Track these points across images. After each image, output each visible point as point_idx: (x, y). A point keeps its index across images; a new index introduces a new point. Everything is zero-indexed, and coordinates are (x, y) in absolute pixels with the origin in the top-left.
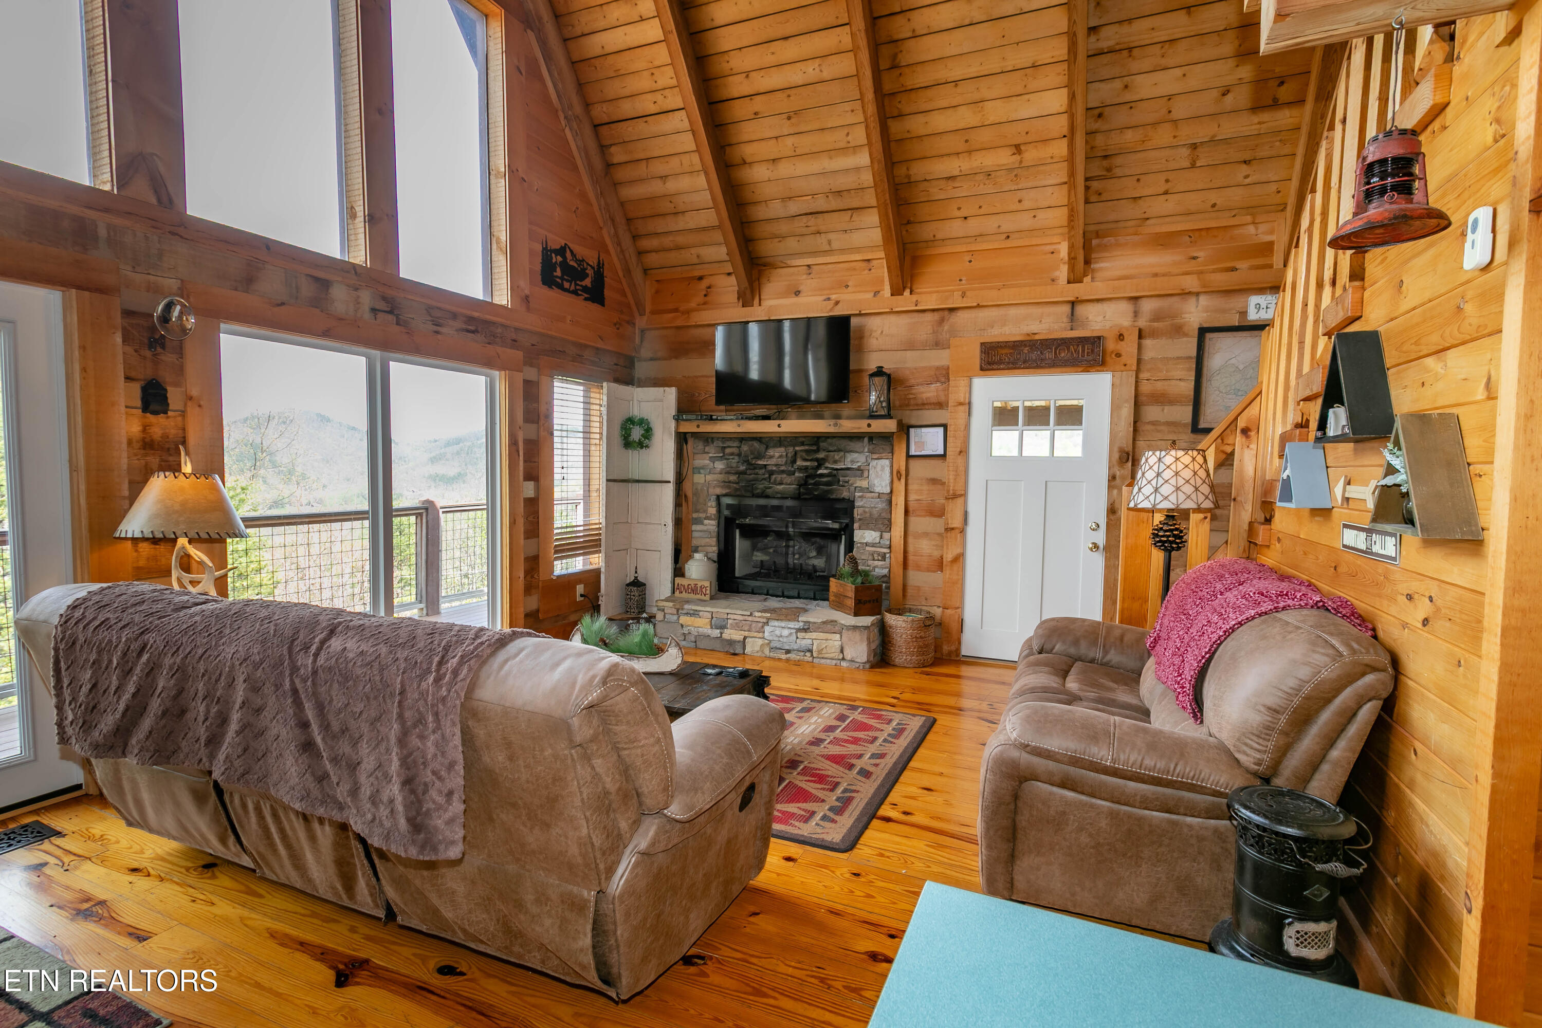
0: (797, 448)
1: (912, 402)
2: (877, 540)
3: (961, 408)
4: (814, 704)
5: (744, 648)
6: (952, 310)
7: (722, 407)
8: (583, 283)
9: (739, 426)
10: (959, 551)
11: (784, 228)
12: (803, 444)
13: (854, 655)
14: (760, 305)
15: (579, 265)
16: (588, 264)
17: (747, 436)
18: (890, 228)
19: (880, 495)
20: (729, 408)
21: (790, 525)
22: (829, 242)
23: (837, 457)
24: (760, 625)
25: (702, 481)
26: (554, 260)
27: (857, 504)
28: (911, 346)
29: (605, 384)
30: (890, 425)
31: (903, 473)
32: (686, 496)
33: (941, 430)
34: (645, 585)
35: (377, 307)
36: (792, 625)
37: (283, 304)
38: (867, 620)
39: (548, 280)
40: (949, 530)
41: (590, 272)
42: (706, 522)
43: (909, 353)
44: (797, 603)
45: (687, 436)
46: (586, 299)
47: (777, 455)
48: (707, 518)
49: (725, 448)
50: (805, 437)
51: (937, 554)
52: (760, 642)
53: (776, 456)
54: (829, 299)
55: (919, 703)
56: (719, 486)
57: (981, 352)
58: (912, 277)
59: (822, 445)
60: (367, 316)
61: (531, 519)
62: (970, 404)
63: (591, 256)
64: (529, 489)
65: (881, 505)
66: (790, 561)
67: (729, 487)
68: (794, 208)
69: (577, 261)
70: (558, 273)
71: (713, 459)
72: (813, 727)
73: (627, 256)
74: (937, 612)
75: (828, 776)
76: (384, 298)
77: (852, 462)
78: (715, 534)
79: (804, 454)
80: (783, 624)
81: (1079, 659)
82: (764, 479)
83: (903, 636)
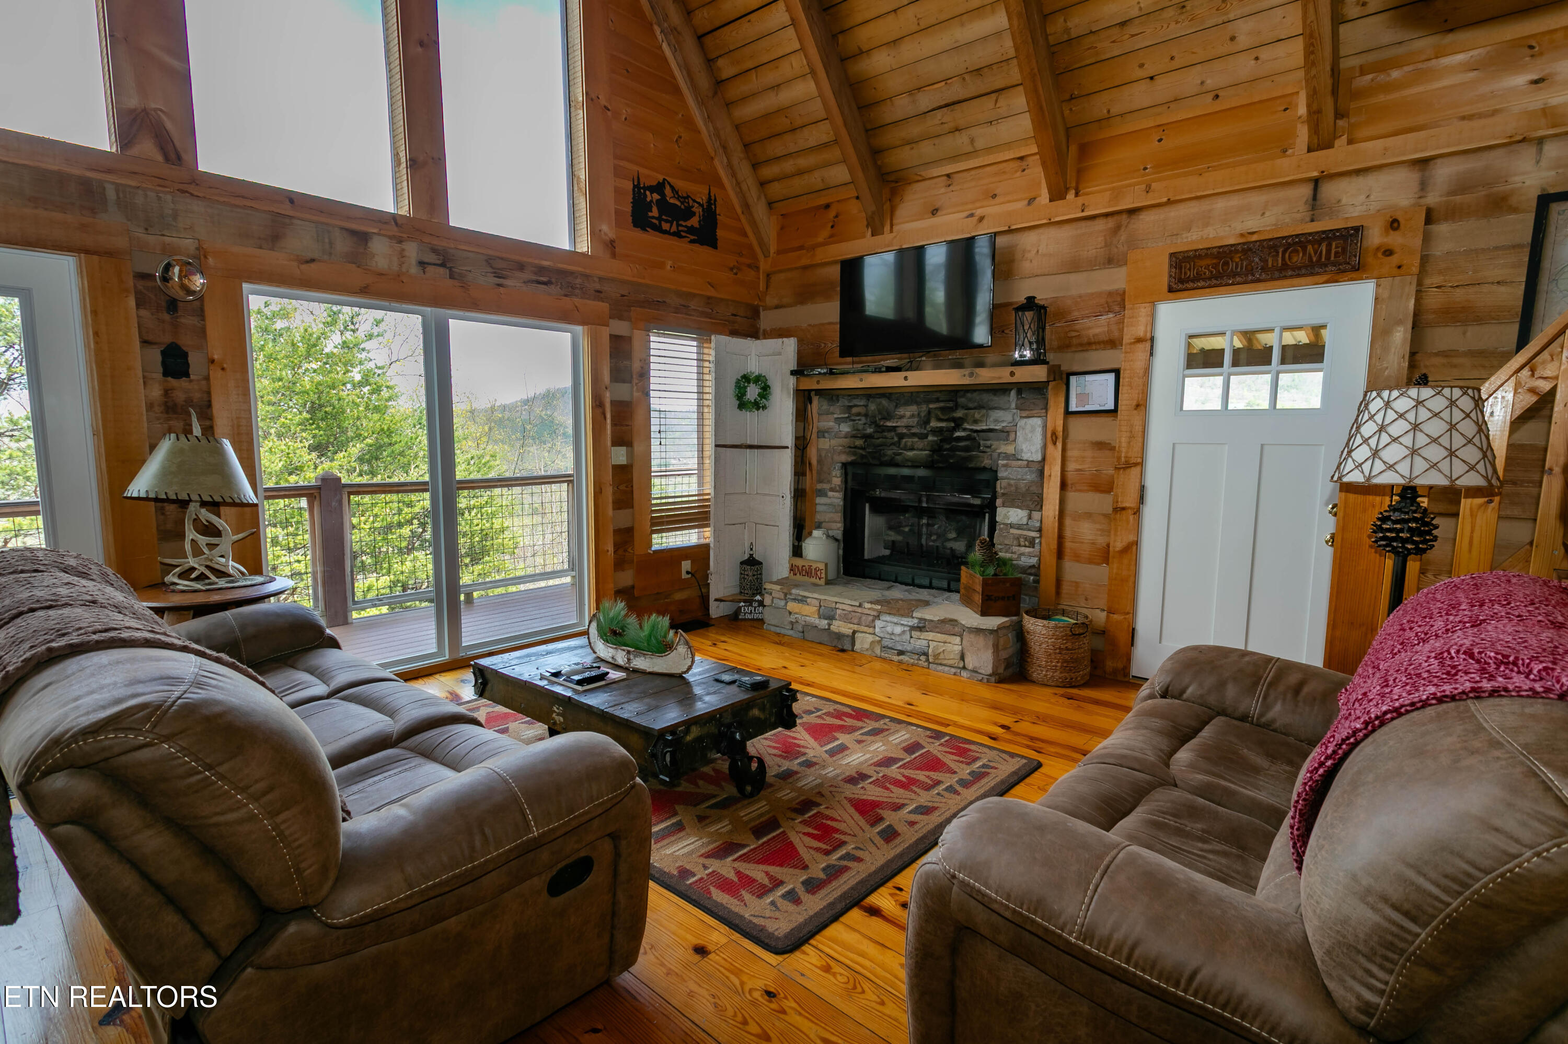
0: (931, 406)
1: (1075, 341)
2: (1025, 521)
3: (1140, 346)
4: (893, 726)
5: (853, 644)
6: (1132, 212)
7: (849, 359)
8: (689, 223)
9: (861, 380)
10: (1132, 538)
11: (914, 130)
12: (937, 400)
13: (977, 665)
14: (891, 231)
15: (682, 203)
16: (694, 201)
17: (874, 392)
18: (1041, 108)
19: (1029, 463)
20: (856, 359)
21: (924, 499)
22: (972, 141)
23: (977, 416)
24: (871, 618)
25: (827, 446)
26: (649, 199)
27: (1000, 475)
28: (1074, 266)
29: (713, 337)
30: (1039, 373)
31: (1060, 434)
32: (810, 464)
33: (1111, 377)
34: (761, 563)
35: (426, 260)
36: (905, 621)
37: (313, 260)
38: (994, 622)
39: (640, 219)
40: (1119, 510)
41: (697, 209)
42: (830, 494)
43: (1073, 277)
44: (924, 594)
45: (813, 394)
46: (692, 242)
47: (908, 414)
48: (832, 490)
49: (851, 407)
50: (941, 391)
51: (1101, 541)
52: (870, 638)
53: (907, 415)
54: (972, 215)
55: (1032, 739)
56: (844, 452)
57: (1171, 266)
58: (1080, 172)
59: (962, 401)
60: (414, 270)
61: (622, 487)
62: (1152, 339)
63: (700, 193)
64: (619, 456)
65: (1030, 477)
66: (924, 541)
67: (854, 454)
68: (925, 101)
69: (678, 198)
70: (655, 212)
71: (839, 421)
72: (868, 756)
73: (744, 187)
74: (1100, 617)
75: (837, 831)
76: (434, 251)
77: (996, 421)
78: (840, 508)
79: (939, 413)
80: (895, 619)
81: (1222, 712)
82: (893, 444)
83: (1044, 646)
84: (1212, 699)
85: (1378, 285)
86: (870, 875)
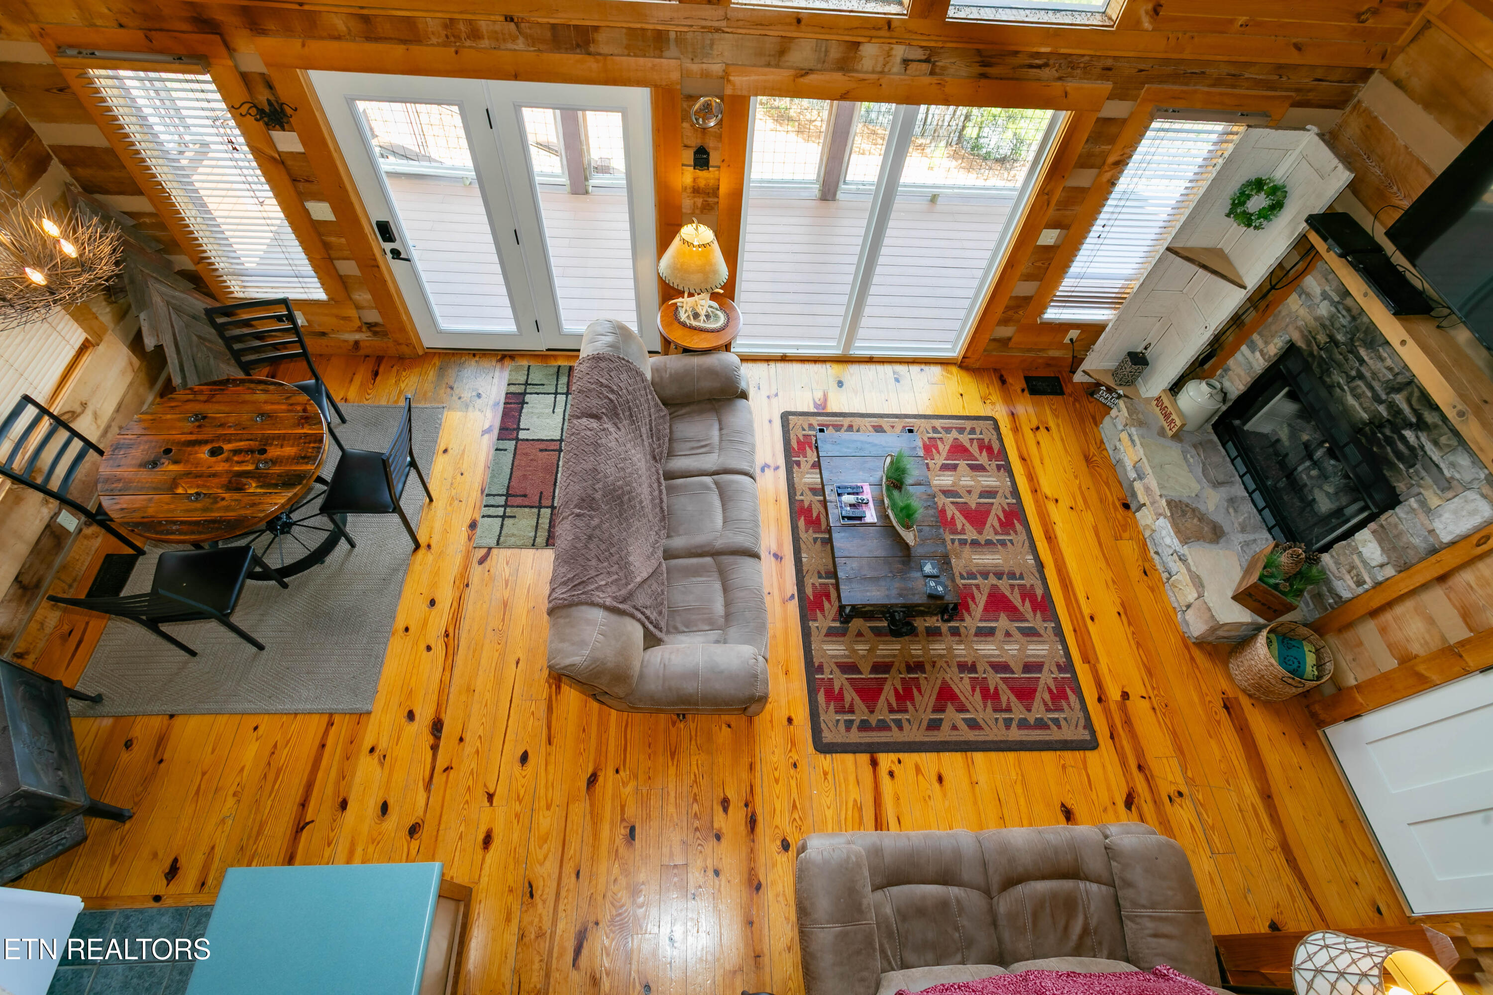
2: (1373, 564)
4: (1049, 634)
5: (1137, 511)
9: (1365, 295)
13: (1192, 622)
19: (1433, 533)
23: (1442, 440)
24: (1160, 512)
25: (1295, 308)
27: (1400, 509)
34: (1147, 365)
35: (911, 58)
36: (1176, 542)
37: (808, 72)
40: (1456, 652)
42: (1258, 354)
44: (1238, 519)
48: (1261, 352)
51: (1416, 647)
52: (1149, 522)
53: (1388, 362)
55: (1127, 722)
56: (1301, 332)
60: (896, 69)
61: (1039, 264)
64: (1049, 237)
65: (1421, 544)
66: (1300, 469)
67: (1309, 344)
72: (997, 653)
74: (1349, 680)
75: (912, 700)
77: (1453, 465)
78: (1255, 376)
80: (1172, 533)
82: (1348, 376)
83: (1253, 662)
86: (895, 742)
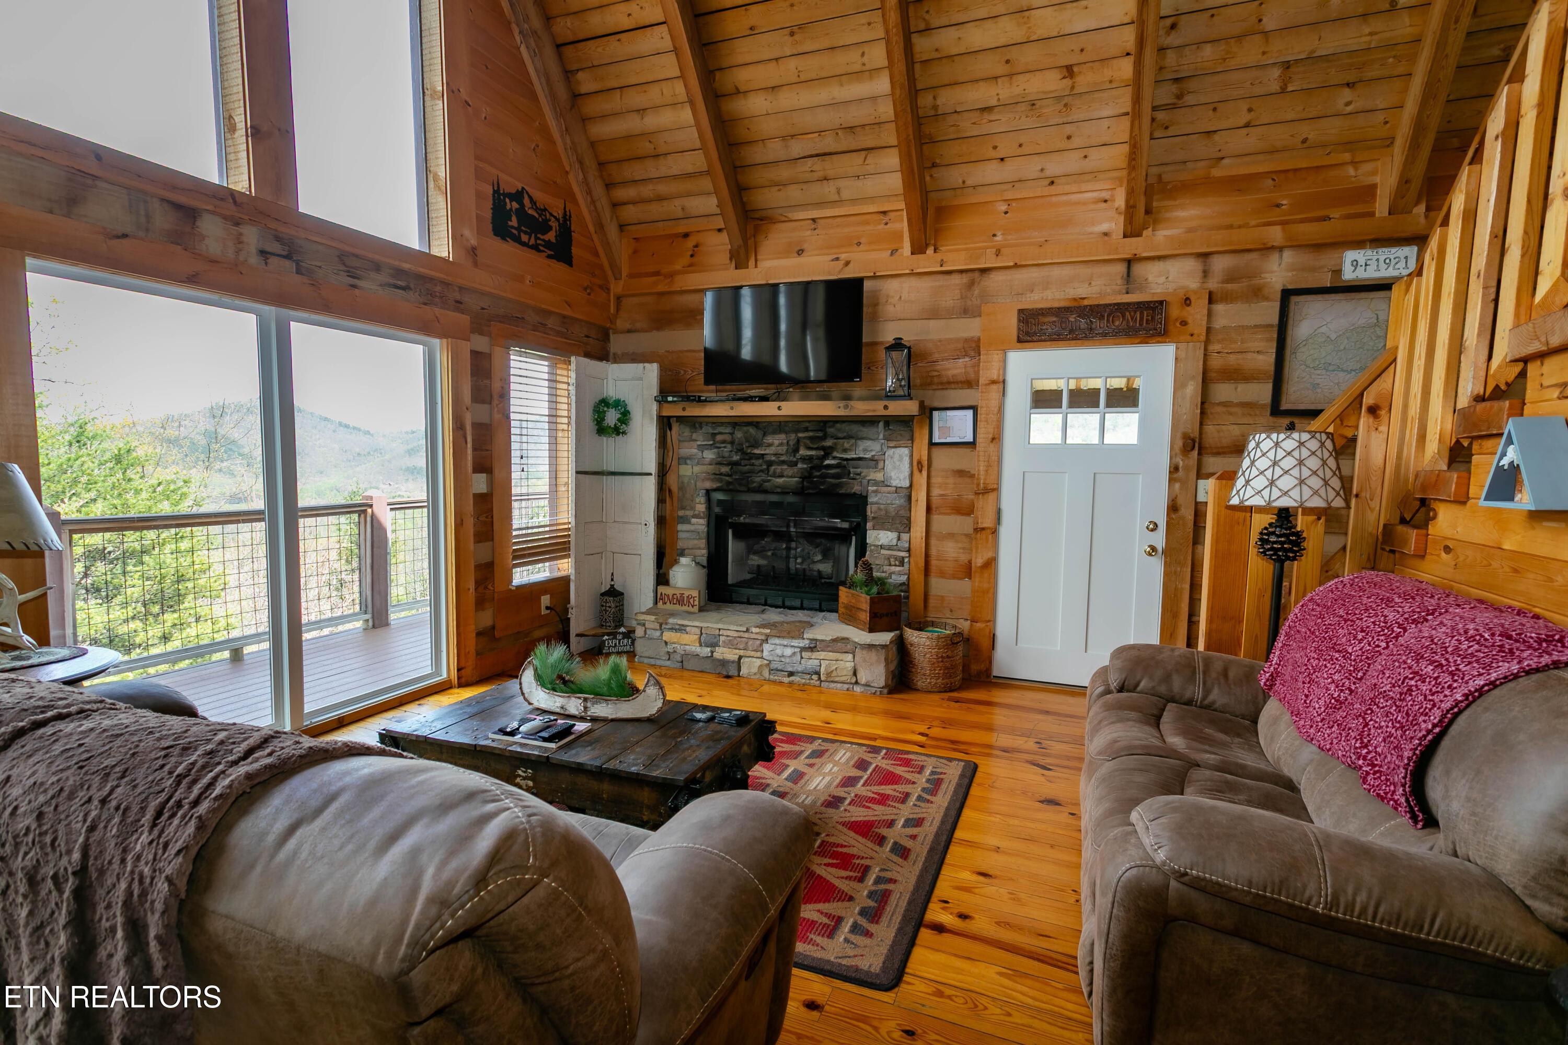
0: (800, 435)
1: (936, 380)
2: (894, 542)
3: (994, 387)
4: (826, 746)
5: (739, 670)
6: (984, 271)
7: (713, 387)
8: (546, 237)
9: (732, 408)
10: (990, 555)
11: (784, 173)
12: (806, 430)
13: (870, 679)
14: (756, 266)
15: (540, 215)
16: (551, 215)
17: (742, 420)
18: (913, 171)
19: (898, 489)
20: (720, 387)
21: (792, 524)
22: (838, 191)
23: (846, 445)
24: (758, 642)
25: (689, 473)
26: (508, 207)
27: (870, 500)
28: (934, 314)
29: (573, 359)
30: (909, 407)
31: (925, 463)
32: (670, 491)
33: (970, 413)
34: (623, 594)
35: (269, 249)
36: (795, 643)
37: (125, 236)
38: (885, 638)
39: (501, 230)
40: (978, 530)
41: (554, 224)
42: (694, 520)
43: (932, 323)
44: (801, 615)
45: (673, 421)
46: (549, 257)
47: (777, 442)
48: (695, 516)
49: (714, 435)
50: (809, 422)
51: (964, 558)
52: (758, 662)
53: (775, 444)
54: (837, 259)
55: (953, 742)
56: (708, 479)
57: (1019, 320)
58: (937, 232)
59: (831, 430)
60: (254, 260)
61: (483, 518)
62: (1004, 381)
63: (556, 207)
64: (480, 484)
65: (899, 501)
66: (792, 565)
67: (720, 481)
68: (797, 148)
69: (536, 209)
70: (514, 222)
71: (701, 448)
72: (828, 778)
73: (598, 204)
74: (965, 625)
75: (853, 856)
76: (278, 239)
77: (865, 450)
78: (705, 535)
79: (808, 442)
80: (785, 642)
81: (1172, 700)
82: (762, 471)
83: (928, 656)
84: (1163, 689)
85: (1177, 348)
86: (913, 894)
